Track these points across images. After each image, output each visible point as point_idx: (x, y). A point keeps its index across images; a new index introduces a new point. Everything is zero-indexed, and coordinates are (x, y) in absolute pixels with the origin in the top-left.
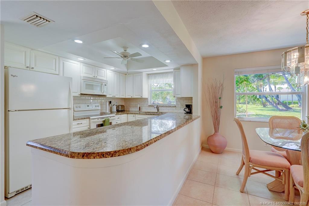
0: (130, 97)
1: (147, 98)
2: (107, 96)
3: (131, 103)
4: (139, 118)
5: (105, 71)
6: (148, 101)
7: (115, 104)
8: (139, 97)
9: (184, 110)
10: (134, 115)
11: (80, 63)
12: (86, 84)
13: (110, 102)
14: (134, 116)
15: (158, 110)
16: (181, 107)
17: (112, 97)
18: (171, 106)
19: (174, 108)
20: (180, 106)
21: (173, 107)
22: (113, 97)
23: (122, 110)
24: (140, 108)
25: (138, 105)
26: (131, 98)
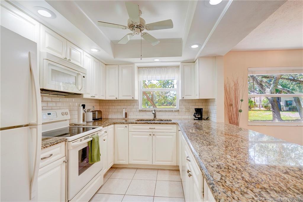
0: (114, 98)
1: (138, 100)
2: (85, 96)
3: (111, 107)
4: (133, 129)
5: (81, 53)
6: (138, 104)
7: (90, 109)
8: (130, 98)
9: (194, 115)
10: (127, 125)
11: (39, 23)
12: (52, 70)
13: (84, 106)
14: (126, 127)
15: (155, 117)
16: (185, 112)
17: (90, 98)
18: (172, 111)
19: (176, 113)
20: (184, 110)
21: (175, 111)
22: (92, 98)
23: (99, 117)
24: (126, 114)
25: (124, 110)
26: (116, 99)
